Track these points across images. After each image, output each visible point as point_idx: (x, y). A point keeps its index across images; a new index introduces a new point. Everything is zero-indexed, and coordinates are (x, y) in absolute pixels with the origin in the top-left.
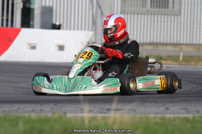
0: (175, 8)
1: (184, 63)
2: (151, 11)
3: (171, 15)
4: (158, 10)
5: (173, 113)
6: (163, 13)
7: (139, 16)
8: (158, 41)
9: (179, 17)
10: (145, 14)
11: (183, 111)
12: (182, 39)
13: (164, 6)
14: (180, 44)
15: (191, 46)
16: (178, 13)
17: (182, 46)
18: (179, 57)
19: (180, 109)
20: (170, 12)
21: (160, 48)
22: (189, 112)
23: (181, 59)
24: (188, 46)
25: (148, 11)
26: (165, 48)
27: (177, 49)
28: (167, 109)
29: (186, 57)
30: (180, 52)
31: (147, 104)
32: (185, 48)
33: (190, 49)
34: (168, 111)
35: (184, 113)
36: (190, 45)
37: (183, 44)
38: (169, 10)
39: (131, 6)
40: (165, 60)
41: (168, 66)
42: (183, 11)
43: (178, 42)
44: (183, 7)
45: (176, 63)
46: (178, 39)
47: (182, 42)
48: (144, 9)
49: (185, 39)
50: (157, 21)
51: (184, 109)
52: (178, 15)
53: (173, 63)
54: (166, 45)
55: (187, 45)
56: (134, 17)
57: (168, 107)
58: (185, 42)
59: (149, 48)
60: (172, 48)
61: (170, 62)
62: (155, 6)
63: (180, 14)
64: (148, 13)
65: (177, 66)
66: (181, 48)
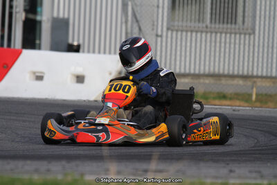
0: (246, 24)
1: (258, 104)
2: (211, 28)
3: (240, 34)
4: (221, 26)
5: (239, 177)
6: (229, 30)
7: (194, 34)
8: (221, 72)
9: (252, 37)
10: (202, 32)
11: (254, 175)
12: (255, 69)
13: (230, 20)
14: (252, 77)
15: (269, 80)
16: (250, 31)
17: (255, 79)
18: (250, 95)
19: (250, 172)
20: (239, 29)
21: (224, 81)
22: (262, 177)
23: (254, 97)
24: (264, 80)
25: (207, 27)
26: (230, 82)
27: (249, 83)
28: (231, 171)
29: (262, 95)
30: (252, 88)
31: (202, 164)
32: (259, 83)
33: (267, 84)
34: (232, 174)
35: (255, 178)
36: (266, 77)
37: (257, 77)
38: (237, 27)
39: (183, 20)
40: (231, 99)
41: (234, 108)
42: (257, 28)
43: (250, 74)
44: (257, 23)
45: (246, 105)
46: (251, 69)
47: (255, 74)
48: (200, 25)
49: (260, 69)
50: (220, 42)
51: (256, 172)
52: (250, 34)
53: (242, 103)
54: (233, 77)
55: (262, 77)
56: (186, 35)
57: (233, 169)
58: (260, 74)
59: (207, 81)
60: (241, 82)
61: (238, 103)
62: (217, 21)
63: (254, 33)
64: (206, 30)
65: (248, 108)
66: (255, 82)
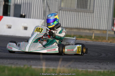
0: (91, 9)
1: (95, 40)
2: (77, 10)
3: (88, 13)
6: (84, 11)
9: (93, 14)
10: (73, 11)
14: (93, 29)
16: (92, 12)
17: (94, 31)
18: (92, 37)
19: (95, 66)
20: (88, 11)
21: (81, 31)
22: (100, 68)
23: (93, 38)
25: (75, 9)
26: (84, 31)
27: (91, 32)
29: (96, 37)
30: (93, 34)
32: (96, 32)
33: (98, 32)
35: (98, 69)
36: (98, 30)
37: (94, 30)
38: (87, 10)
39: (66, 7)
40: (84, 38)
41: (86, 41)
42: (95, 10)
44: (95, 8)
45: (90, 40)
46: (92, 26)
51: (97, 66)
52: (92, 13)
53: (89, 40)
54: (85, 29)
55: (96, 30)
58: (95, 28)
60: (88, 31)
61: (87, 39)
62: (80, 7)
63: (94, 12)
64: (75, 11)
65: (92, 42)
66: (94, 32)
